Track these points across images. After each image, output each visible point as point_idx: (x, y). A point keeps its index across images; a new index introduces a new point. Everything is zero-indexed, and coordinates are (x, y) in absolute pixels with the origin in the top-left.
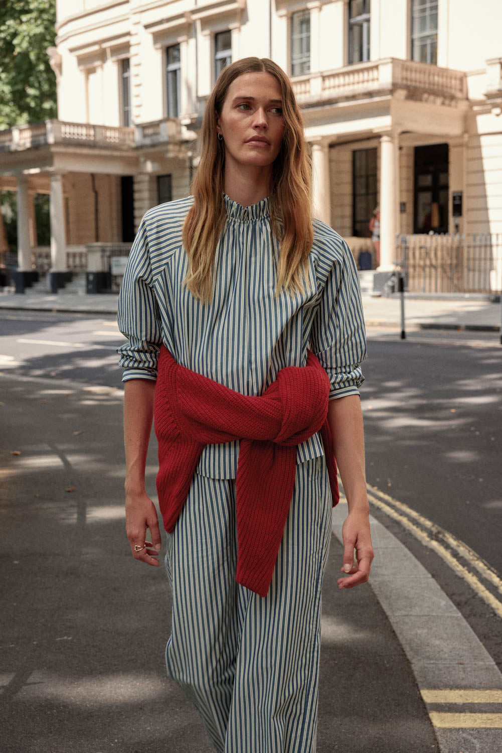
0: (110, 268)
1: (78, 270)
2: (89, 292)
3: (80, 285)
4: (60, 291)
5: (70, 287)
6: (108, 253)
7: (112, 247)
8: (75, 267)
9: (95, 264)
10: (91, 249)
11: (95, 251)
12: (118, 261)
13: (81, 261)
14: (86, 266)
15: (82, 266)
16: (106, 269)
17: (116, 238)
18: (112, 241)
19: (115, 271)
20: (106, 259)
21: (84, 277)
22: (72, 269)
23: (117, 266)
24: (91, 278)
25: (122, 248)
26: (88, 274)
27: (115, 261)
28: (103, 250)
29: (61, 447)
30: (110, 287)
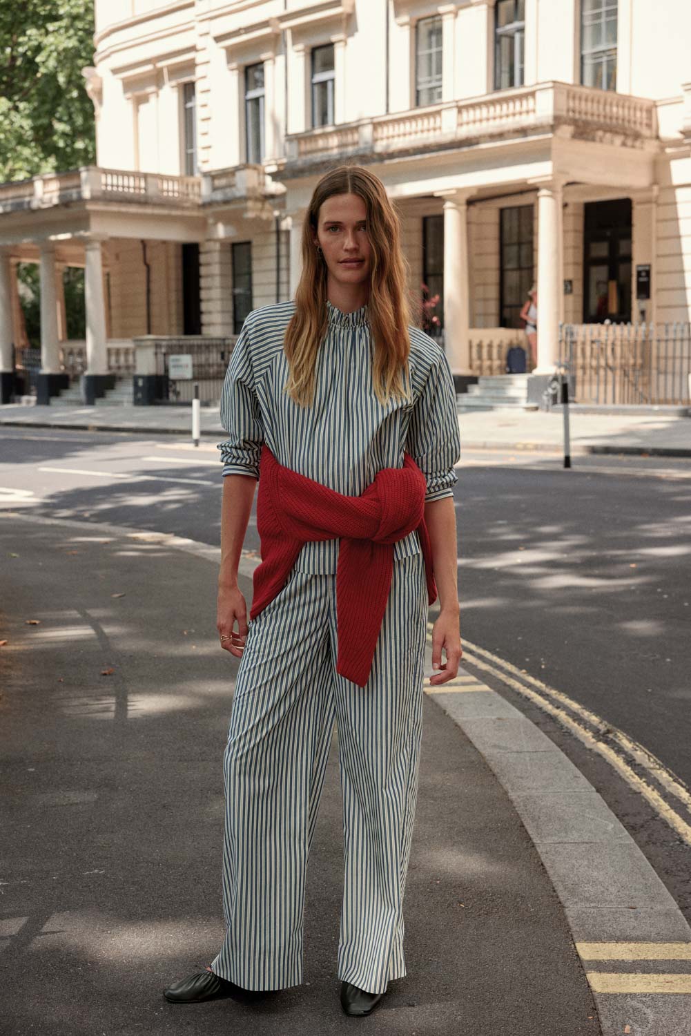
0: (167, 370)
1: (123, 372)
2: (137, 402)
3: (125, 392)
4: (98, 401)
5: (112, 396)
6: (163, 350)
7: (170, 340)
8: (119, 368)
9: (146, 364)
10: (139, 344)
11: (147, 347)
12: (177, 360)
13: (126, 360)
14: (134, 367)
15: (128, 367)
16: (161, 372)
17: (174, 329)
18: (170, 334)
19: (173, 374)
20: (161, 357)
21: (131, 382)
22: (114, 371)
23: (176, 366)
24: (140, 383)
25: (182, 343)
26: (136, 378)
27: (173, 360)
28: (157, 346)
29: (95, 613)
30: (168, 396)
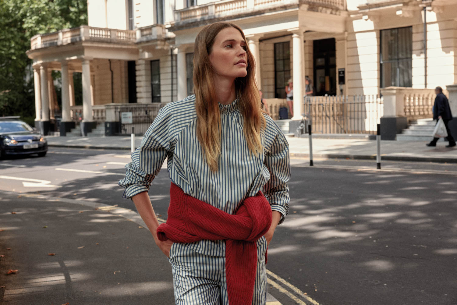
0: (120, 119)
1: (100, 120)
2: (106, 134)
3: (101, 130)
4: (88, 134)
5: (95, 131)
6: (119, 110)
7: (122, 105)
8: (98, 118)
9: (111, 116)
10: (108, 108)
11: (110, 109)
12: (125, 115)
13: (102, 115)
14: (105, 118)
15: (102, 118)
16: (118, 120)
17: (124, 100)
18: (122, 102)
19: (123, 121)
20: (118, 113)
21: (103, 125)
22: (96, 120)
23: (125, 118)
24: (108, 125)
25: (128, 106)
26: (106, 123)
27: (123, 115)
28: (116, 108)
30: (121, 131)
